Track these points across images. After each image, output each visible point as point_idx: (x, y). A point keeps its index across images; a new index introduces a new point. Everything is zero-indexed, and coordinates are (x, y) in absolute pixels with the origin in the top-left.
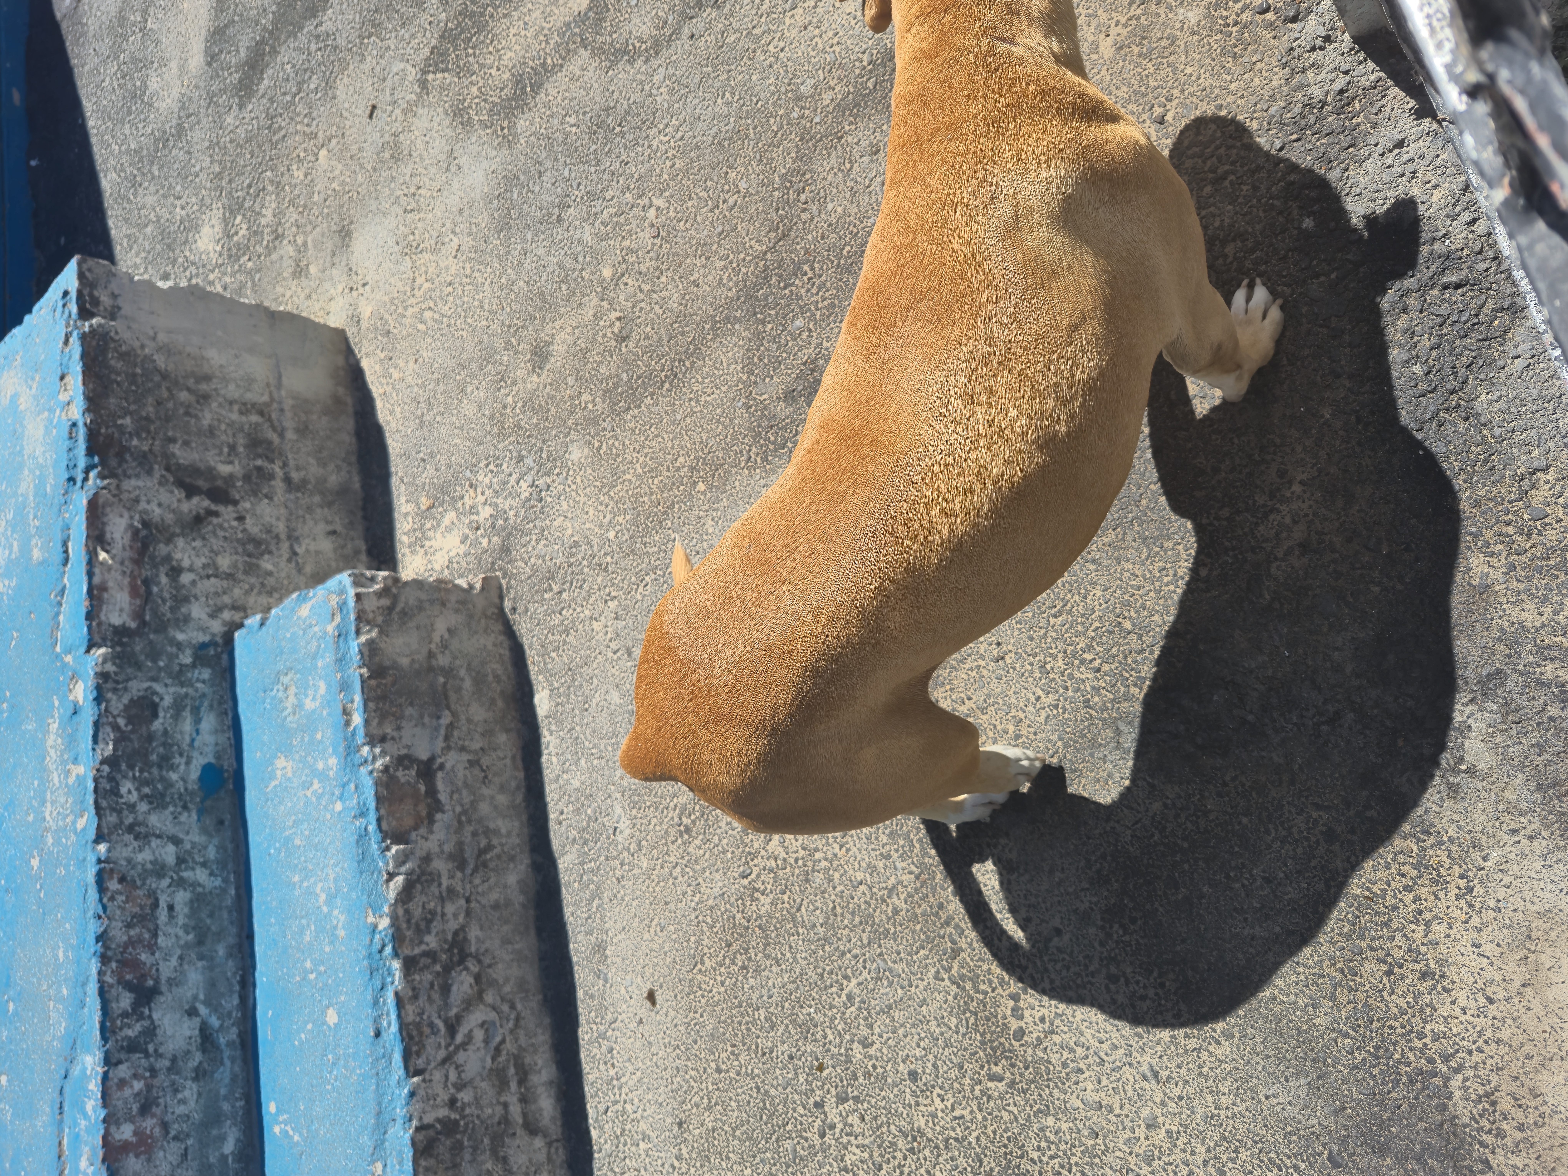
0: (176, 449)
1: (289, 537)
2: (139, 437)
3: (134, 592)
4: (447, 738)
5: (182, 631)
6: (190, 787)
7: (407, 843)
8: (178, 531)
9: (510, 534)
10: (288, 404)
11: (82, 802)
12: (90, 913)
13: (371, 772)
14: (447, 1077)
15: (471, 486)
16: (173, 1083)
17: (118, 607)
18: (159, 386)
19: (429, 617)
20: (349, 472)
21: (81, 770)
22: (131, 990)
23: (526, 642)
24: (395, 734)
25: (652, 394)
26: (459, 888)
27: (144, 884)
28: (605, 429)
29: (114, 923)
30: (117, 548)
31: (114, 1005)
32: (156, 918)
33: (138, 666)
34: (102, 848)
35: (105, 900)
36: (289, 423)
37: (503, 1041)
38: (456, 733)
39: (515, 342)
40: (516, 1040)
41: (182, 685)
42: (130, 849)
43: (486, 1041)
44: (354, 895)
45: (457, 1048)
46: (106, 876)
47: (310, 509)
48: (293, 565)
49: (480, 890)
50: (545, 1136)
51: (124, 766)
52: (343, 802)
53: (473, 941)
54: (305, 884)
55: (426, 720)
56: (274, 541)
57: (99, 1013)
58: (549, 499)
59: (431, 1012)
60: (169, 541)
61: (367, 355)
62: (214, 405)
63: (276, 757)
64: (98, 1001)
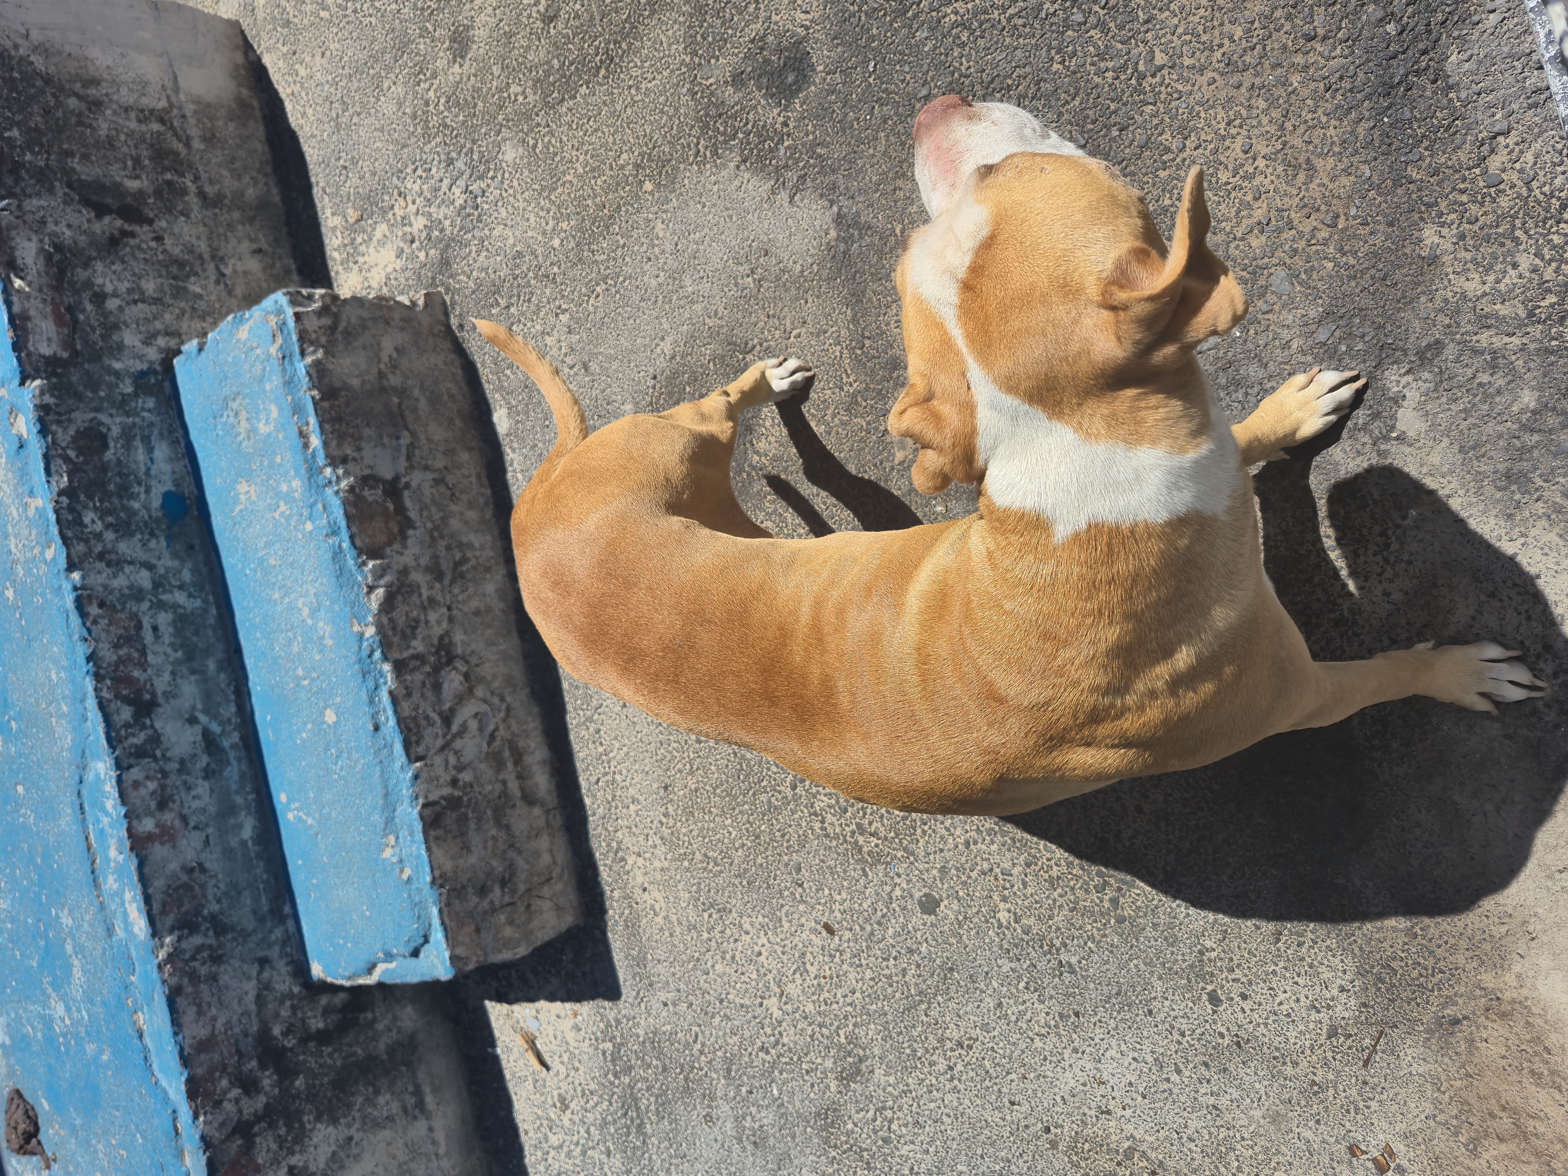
0: (75, 163)
1: (213, 257)
2: (33, 152)
3: (59, 321)
4: (409, 457)
5: (118, 360)
6: (154, 514)
7: (382, 557)
8: (94, 254)
9: (448, 246)
10: (189, 109)
11: (47, 533)
12: (76, 637)
13: (337, 493)
14: (447, 761)
15: (400, 194)
16: (185, 783)
17: (45, 336)
18: (42, 92)
19: (374, 336)
20: (266, 184)
21: (39, 502)
22: (129, 704)
23: (477, 359)
24: (356, 454)
25: (587, 83)
26: (439, 598)
27: (124, 608)
28: (539, 125)
29: (101, 645)
30: (32, 274)
31: (115, 717)
32: (142, 639)
33: (79, 397)
34: (76, 576)
35: (88, 624)
36: (194, 132)
37: (496, 729)
38: (417, 452)
39: (431, 28)
40: (509, 728)
41: (128, 414)
42: (104, 575)
43: (481, 730)
44: (336, 607)
45: (454, 736)
46: (85, 602)
47: (230, 226)
48: (222, 286)
49: (460, 598)
50: (543, 806)
51: (82, 497)
52: (313, 522)
53: (459, 644)
54: (286, 600)
55: (386, 440)
56: (198, 262)
57: (103, 725)
58: (486, 206)
59: (426, 708)
60: (86, 265)
61: (268, 50)
62: (108, 112)
63: (237, 482)
64: (100, 715)
